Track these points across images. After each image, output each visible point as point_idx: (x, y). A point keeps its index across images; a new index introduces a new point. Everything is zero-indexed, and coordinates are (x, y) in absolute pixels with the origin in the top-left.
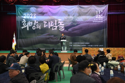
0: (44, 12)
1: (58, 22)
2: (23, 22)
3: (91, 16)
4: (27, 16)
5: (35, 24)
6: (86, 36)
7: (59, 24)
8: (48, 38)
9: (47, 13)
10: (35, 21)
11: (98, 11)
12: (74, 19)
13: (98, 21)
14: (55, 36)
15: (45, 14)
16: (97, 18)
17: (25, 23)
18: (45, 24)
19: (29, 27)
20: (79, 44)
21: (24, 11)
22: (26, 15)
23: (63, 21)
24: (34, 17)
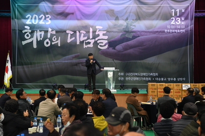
0: (67, 11)
1: (96, 32)
2: (26, 31)
3: (160, 20)
4: (33, 20)
7: (98, 35)
8: (76, 64)
9: (73, 14)
10: (50, 30)
11: (175, 10)
12: (127, 27)
13: (176, 31)
15: (69, 17)
16: (173, 25)
17: (28, 33)
18: (69, 35)
19: (38, 42)
20: (138, 76)
21: (27, 9)
22: (31, 16)
23: (106, 29)
24: (48, 21)
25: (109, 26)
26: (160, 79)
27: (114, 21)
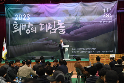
0: (40, 12)
1: (57, 24)
2: (15, 24)
3: (97, 15)
4: (19, 18)
5: (29, 27)
6: (92, 40)
7: (59, 26)
8: (46, 44)
9: (43, 13)
10: (29, 23)
11: (105, 9)
13: (106, 22)
14: (54, 40)
16: (104, 18)
17: (16, 26)
18: (41, 26)
19: (22, 31)
20: (84, 50)
21: (16, 11)
22: (18, 16)
23: (63, 22)
24: (28, 18)
25: (65, 20)
26: (97, 52)
27: (68, 17)
